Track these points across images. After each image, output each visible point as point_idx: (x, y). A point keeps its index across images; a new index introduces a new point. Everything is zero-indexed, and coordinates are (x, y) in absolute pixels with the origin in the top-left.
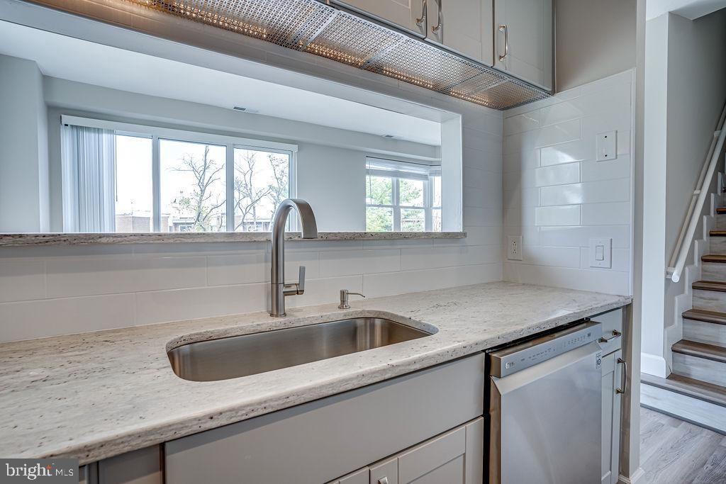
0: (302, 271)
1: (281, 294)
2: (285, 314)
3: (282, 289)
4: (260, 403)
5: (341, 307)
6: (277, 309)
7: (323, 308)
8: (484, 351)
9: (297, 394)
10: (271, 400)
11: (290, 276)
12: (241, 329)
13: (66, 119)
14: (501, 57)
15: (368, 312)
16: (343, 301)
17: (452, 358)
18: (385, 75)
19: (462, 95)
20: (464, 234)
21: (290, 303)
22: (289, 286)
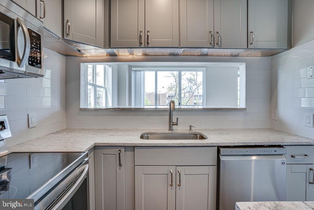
0: (177, 119)
1: (171, 125)
2: (172, 130)
3: (172, 123)
4: (150, 144)
5: (189, 130)
6: (170, 129)
7: (185, 130)
8: (218, 146)
9: (158, 144)
10: (152, 144)
11: (174, 120)
12: (160, 132)
13: (133, 69)
14: (251, 44)
15: (197, 132)
16: (190, 129)
17: (202, 145)
18: (209, 56)
19: (245, 55)
20: (245, 109)
21: (174, 127)
22: (174, 123)
